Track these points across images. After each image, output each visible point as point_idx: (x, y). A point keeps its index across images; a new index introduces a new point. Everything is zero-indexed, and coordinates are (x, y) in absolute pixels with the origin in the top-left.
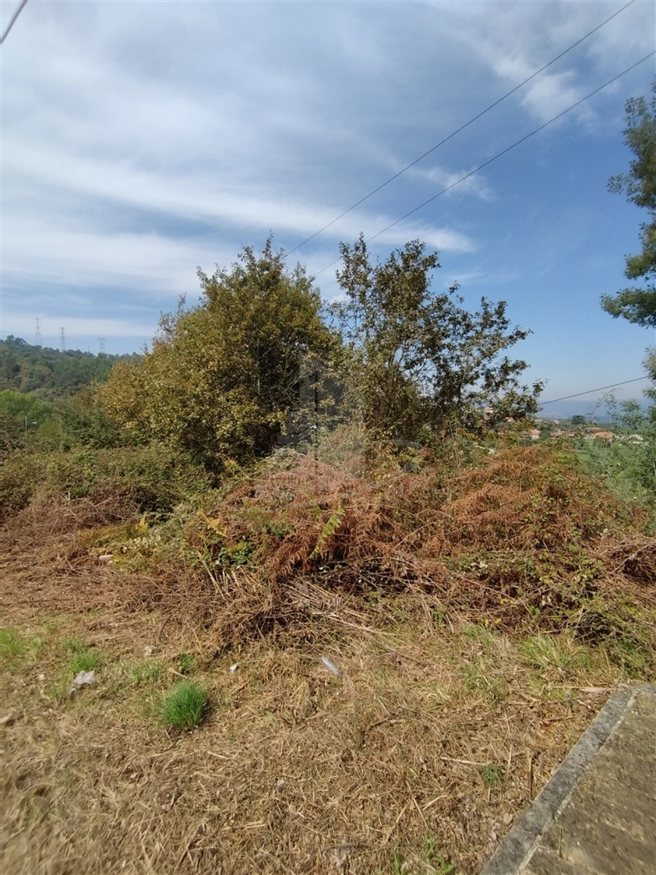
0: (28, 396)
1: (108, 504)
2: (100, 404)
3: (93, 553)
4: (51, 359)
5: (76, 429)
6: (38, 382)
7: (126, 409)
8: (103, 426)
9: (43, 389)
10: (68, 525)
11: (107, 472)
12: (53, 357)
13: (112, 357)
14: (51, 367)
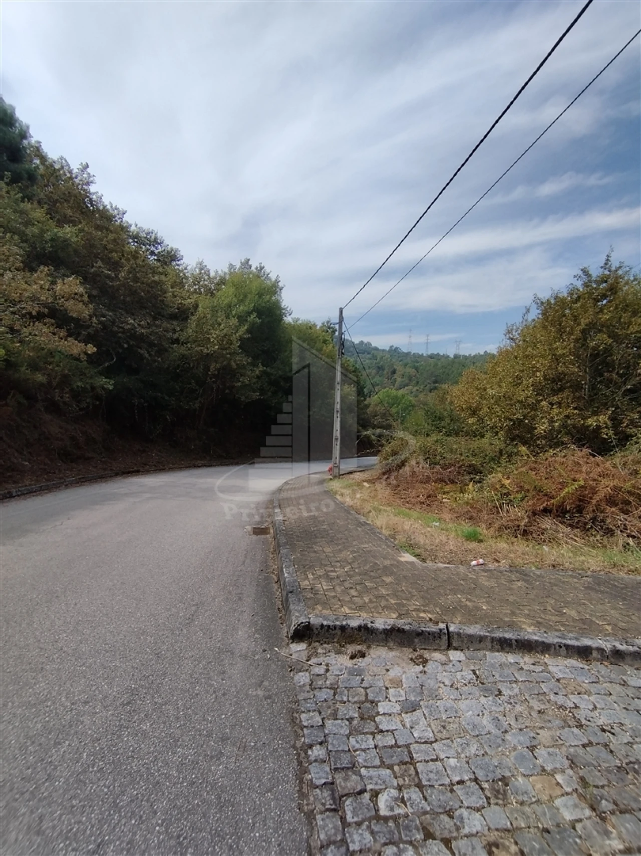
0: (401, 392)
1: (450, 472)
2: (451, 403)
3: (439, 497)
4: (418, 362)
5: (433, 421)
6: (407, 381)
7: (470, 408)
8: (452, 420)
9: (410, 387)
10: (427, 480)
11: (451, 451)
12: (419, 360)
13: (465, 357)
14: (417, 369)
